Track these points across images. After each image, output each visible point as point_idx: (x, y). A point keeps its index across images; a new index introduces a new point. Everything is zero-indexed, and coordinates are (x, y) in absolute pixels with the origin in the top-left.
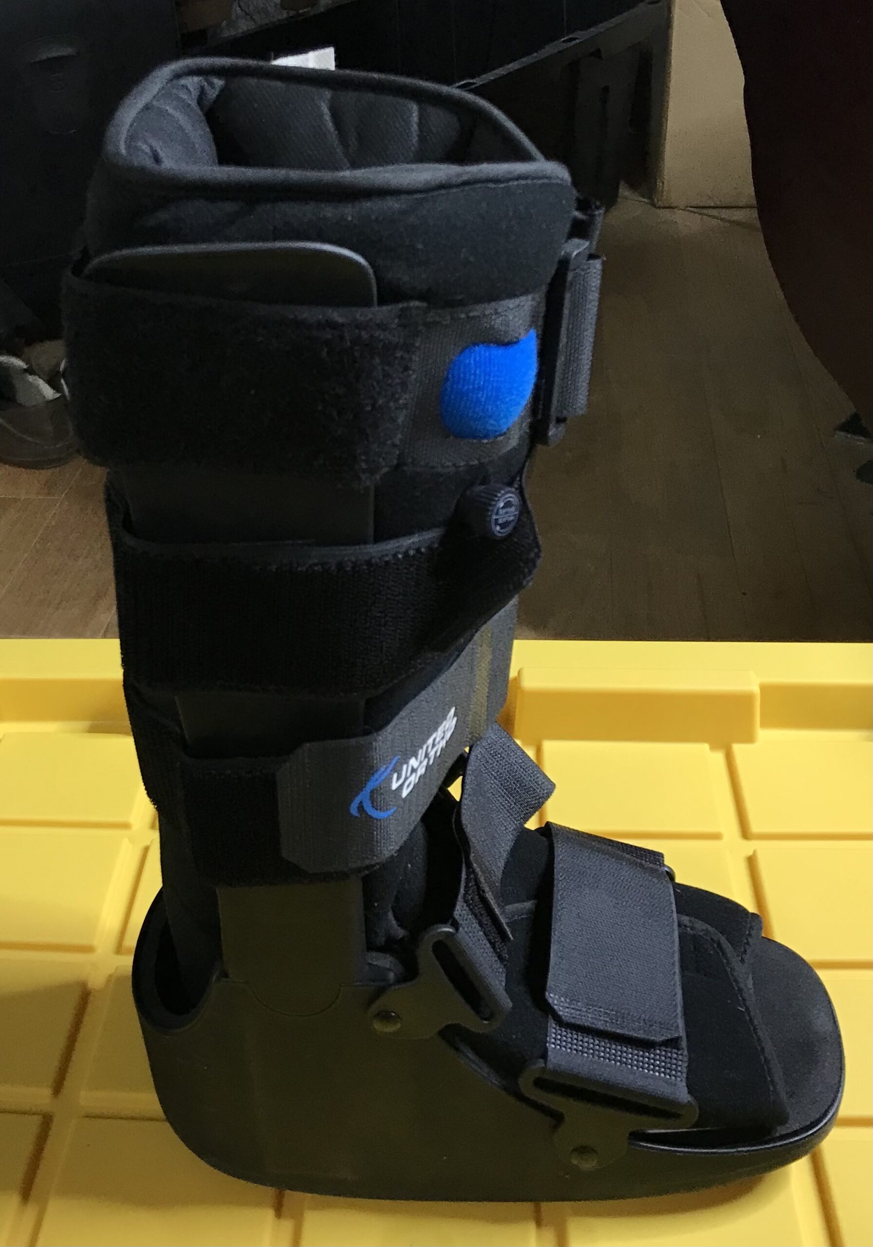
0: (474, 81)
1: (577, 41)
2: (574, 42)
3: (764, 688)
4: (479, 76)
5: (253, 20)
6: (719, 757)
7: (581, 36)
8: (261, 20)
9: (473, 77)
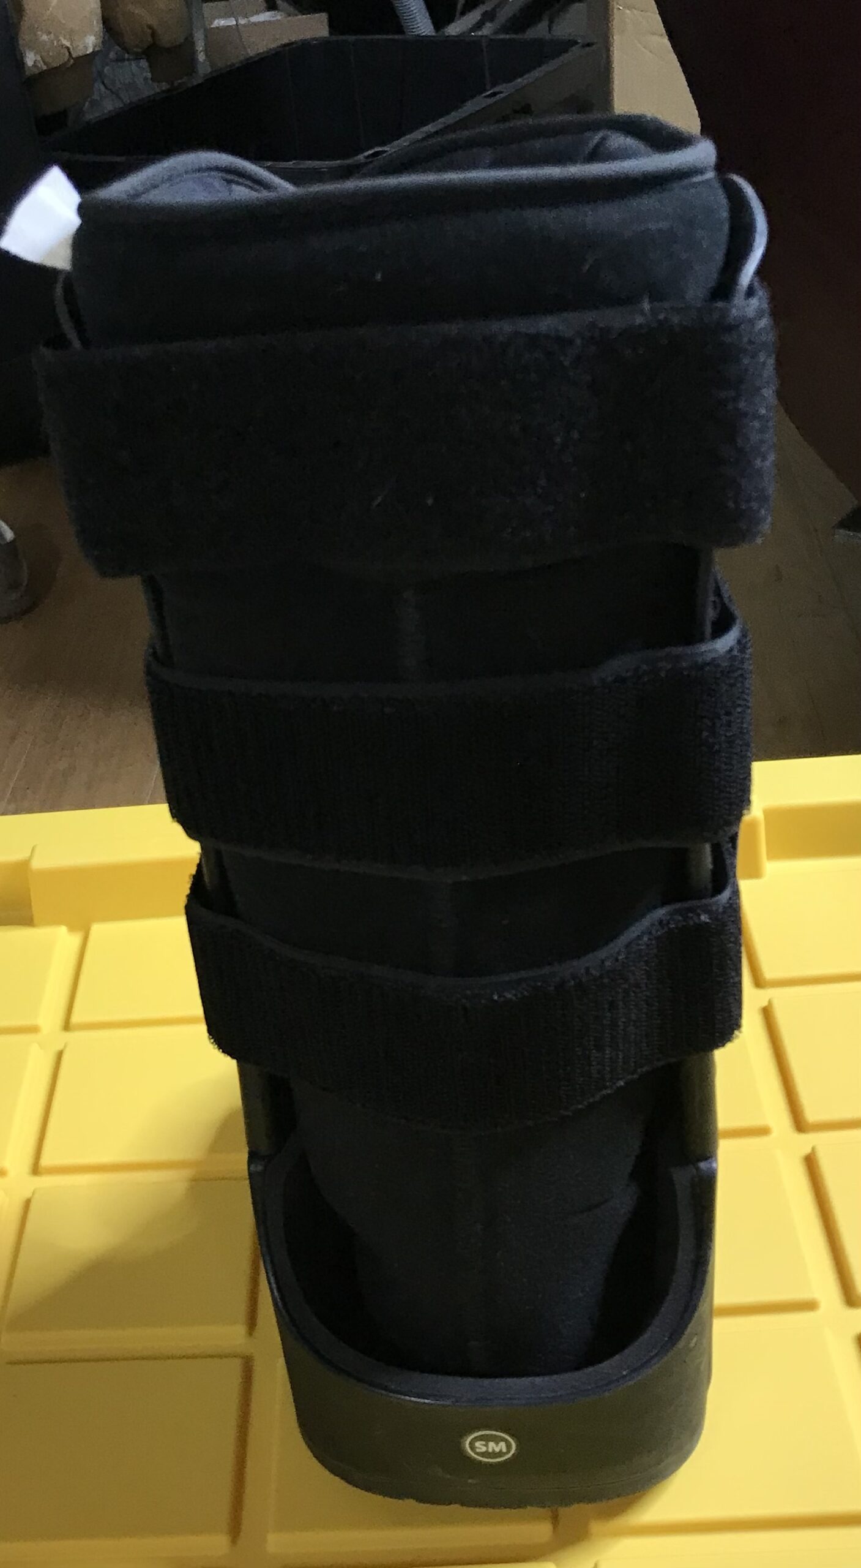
0: (385, 148)
1: (502, 95)
2: (498, 98)
4: (390, 143)
5: (120, 98)
7: (505, 89)
8: (128, 98)
9: (383, 144)
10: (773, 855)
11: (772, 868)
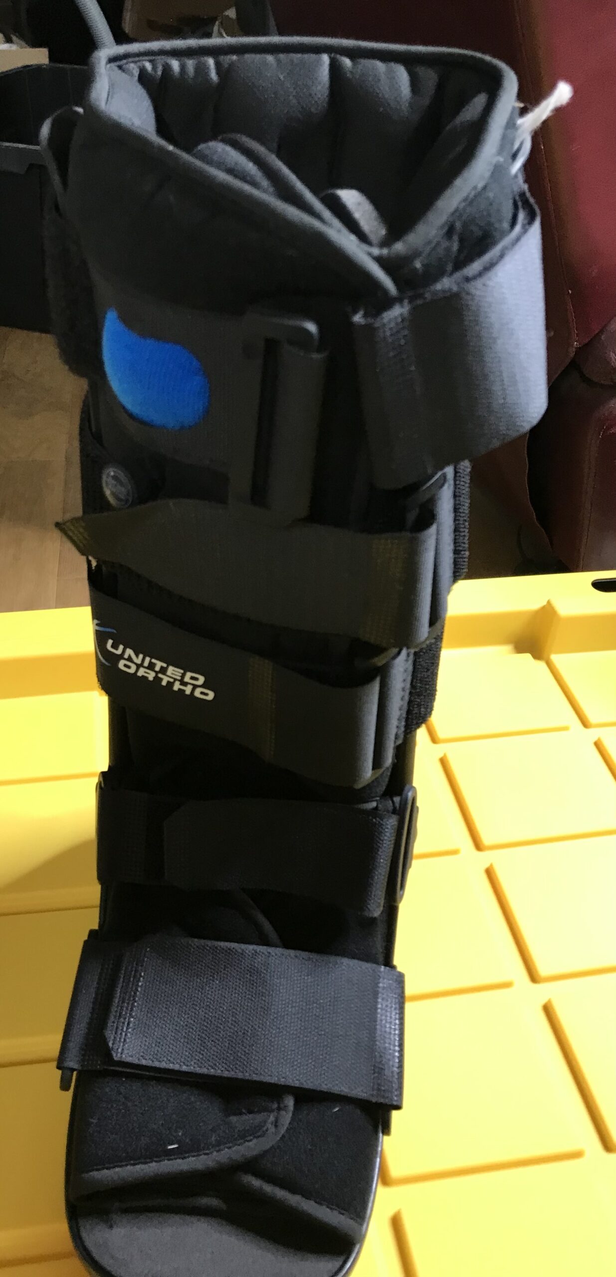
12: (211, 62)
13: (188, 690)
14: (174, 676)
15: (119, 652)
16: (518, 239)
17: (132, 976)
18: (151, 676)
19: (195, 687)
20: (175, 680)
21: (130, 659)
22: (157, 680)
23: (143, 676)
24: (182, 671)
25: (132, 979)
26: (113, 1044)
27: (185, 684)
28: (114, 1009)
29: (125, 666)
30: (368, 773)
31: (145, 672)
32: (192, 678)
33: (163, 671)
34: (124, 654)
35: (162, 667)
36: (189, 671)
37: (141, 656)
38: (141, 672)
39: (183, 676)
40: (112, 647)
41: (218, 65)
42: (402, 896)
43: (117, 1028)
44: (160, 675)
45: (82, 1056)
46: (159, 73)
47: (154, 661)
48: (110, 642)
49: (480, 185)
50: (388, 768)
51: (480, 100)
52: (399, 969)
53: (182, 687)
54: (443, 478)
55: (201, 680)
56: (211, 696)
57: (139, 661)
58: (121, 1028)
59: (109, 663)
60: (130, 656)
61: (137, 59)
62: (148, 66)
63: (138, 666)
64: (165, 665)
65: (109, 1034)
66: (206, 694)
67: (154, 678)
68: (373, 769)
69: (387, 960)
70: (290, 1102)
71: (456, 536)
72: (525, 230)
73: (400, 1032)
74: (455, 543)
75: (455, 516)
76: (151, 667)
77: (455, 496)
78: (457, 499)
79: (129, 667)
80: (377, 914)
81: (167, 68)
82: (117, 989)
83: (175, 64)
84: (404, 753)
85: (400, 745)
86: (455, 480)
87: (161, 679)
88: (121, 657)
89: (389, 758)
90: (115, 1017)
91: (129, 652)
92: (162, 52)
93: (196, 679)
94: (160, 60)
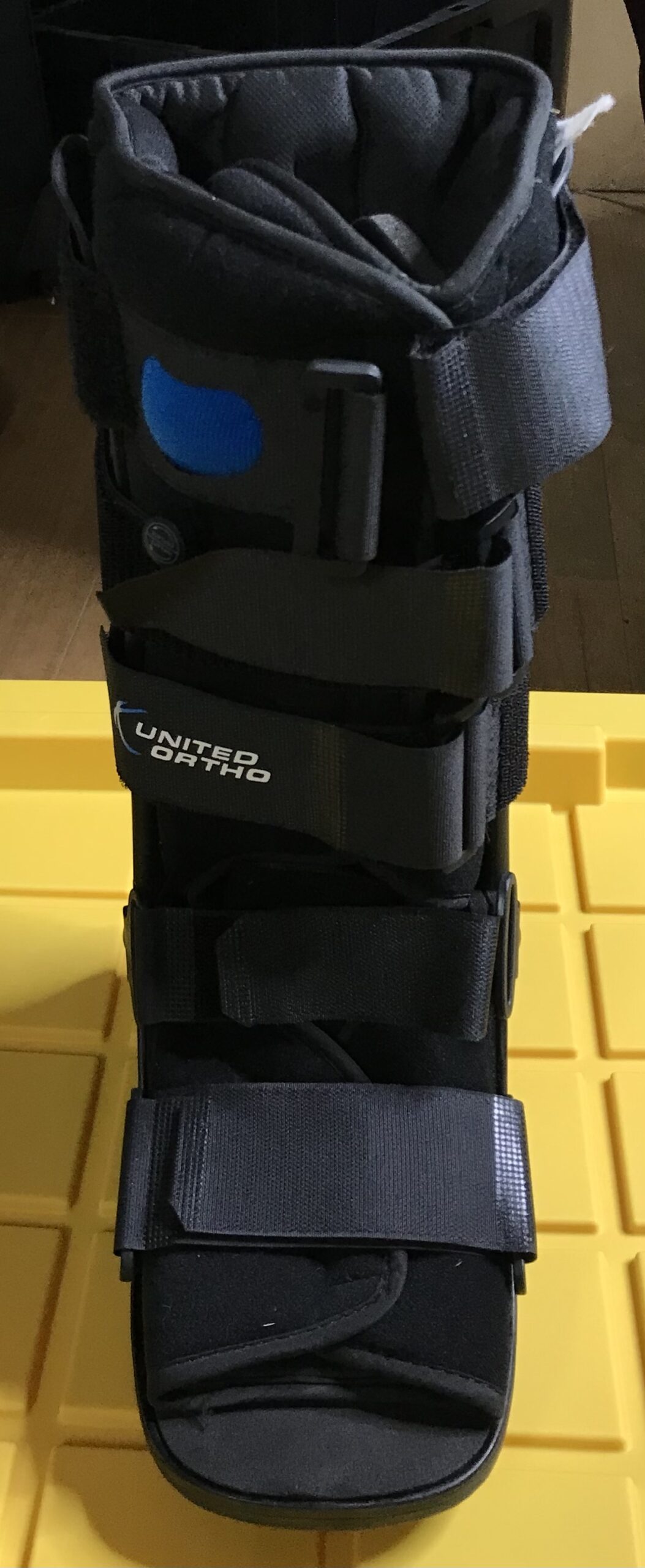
1: (467, 9)
2: (462, 11)
3: (612, 746)
6: (562, 819)
10: (613, 783)
11: (609, 795)
12: (217, 79)
13: (238, 773)
14: (220, 758)
15: (151, 736)
16: (566, 262)
17: (194, 1134)
18: (192, 761)
19: (247, 768)
20: (222, 762)
21: (165, 743)
22: (200, 764)
23: (182, 762)
24: (231, 751)
25: (194, 1138)
26: (182, 1214)
27: (234, 766)
28: (177, 1173)
29: (159, 752)
30: (458, 853)
31: (185, 758)
32: (243, 758)
33: (207, 753)
34: (158, 739)
35: (205, 748)
36: (239, 750)
37: (179, 738)
38: (180, 758)
39: (232, 755)
40: (142, 731)
41: (226, 84)
42: (511, 1007)
43: (185, 1195)
44: (203, 759)
45: (144, 1234)
46: (163, 97)
47: (195, 742)
48: (140, 725)
49: (522, 213)
50: (479, 848)
51: (514, 105)
52: (515, 1097)
53: (231, 770)
54: (514, 505)
55: (255, 758)
56: (267, 776)
57: (176, 745)
58: (189, 1195)
59: (139, 752)
60: (165, 740)
61: (138, 84)
62: (150, 90)
63: (176, 751)
64: (209, 746)
65: (176, 1203)
66: (261, 776)
67: (196, 763)
68: (464, 848)
69: (500, 1089)
70: (402, 1257)
71: (533, 568)
72: (574, 250)
73: (524, 1169)
74: (533, 576)
75: (531, 546)
76: (193, 749)
77: (528, 525)
78: (531, 527)
79: (164, 754)
80: (479, 1037)
81: (171, 92)
82: (178, 1151)
83: (179, 86)
84: (497, 831)
85: (492, 821)
86: (526, 507)
87: (206, 764)
88: (154, 742)
89: (480, 836)
90: (180, 1182)
91: (164, 734)
92: (165, 74)
93: (249, 758)
94: (163, 83)
